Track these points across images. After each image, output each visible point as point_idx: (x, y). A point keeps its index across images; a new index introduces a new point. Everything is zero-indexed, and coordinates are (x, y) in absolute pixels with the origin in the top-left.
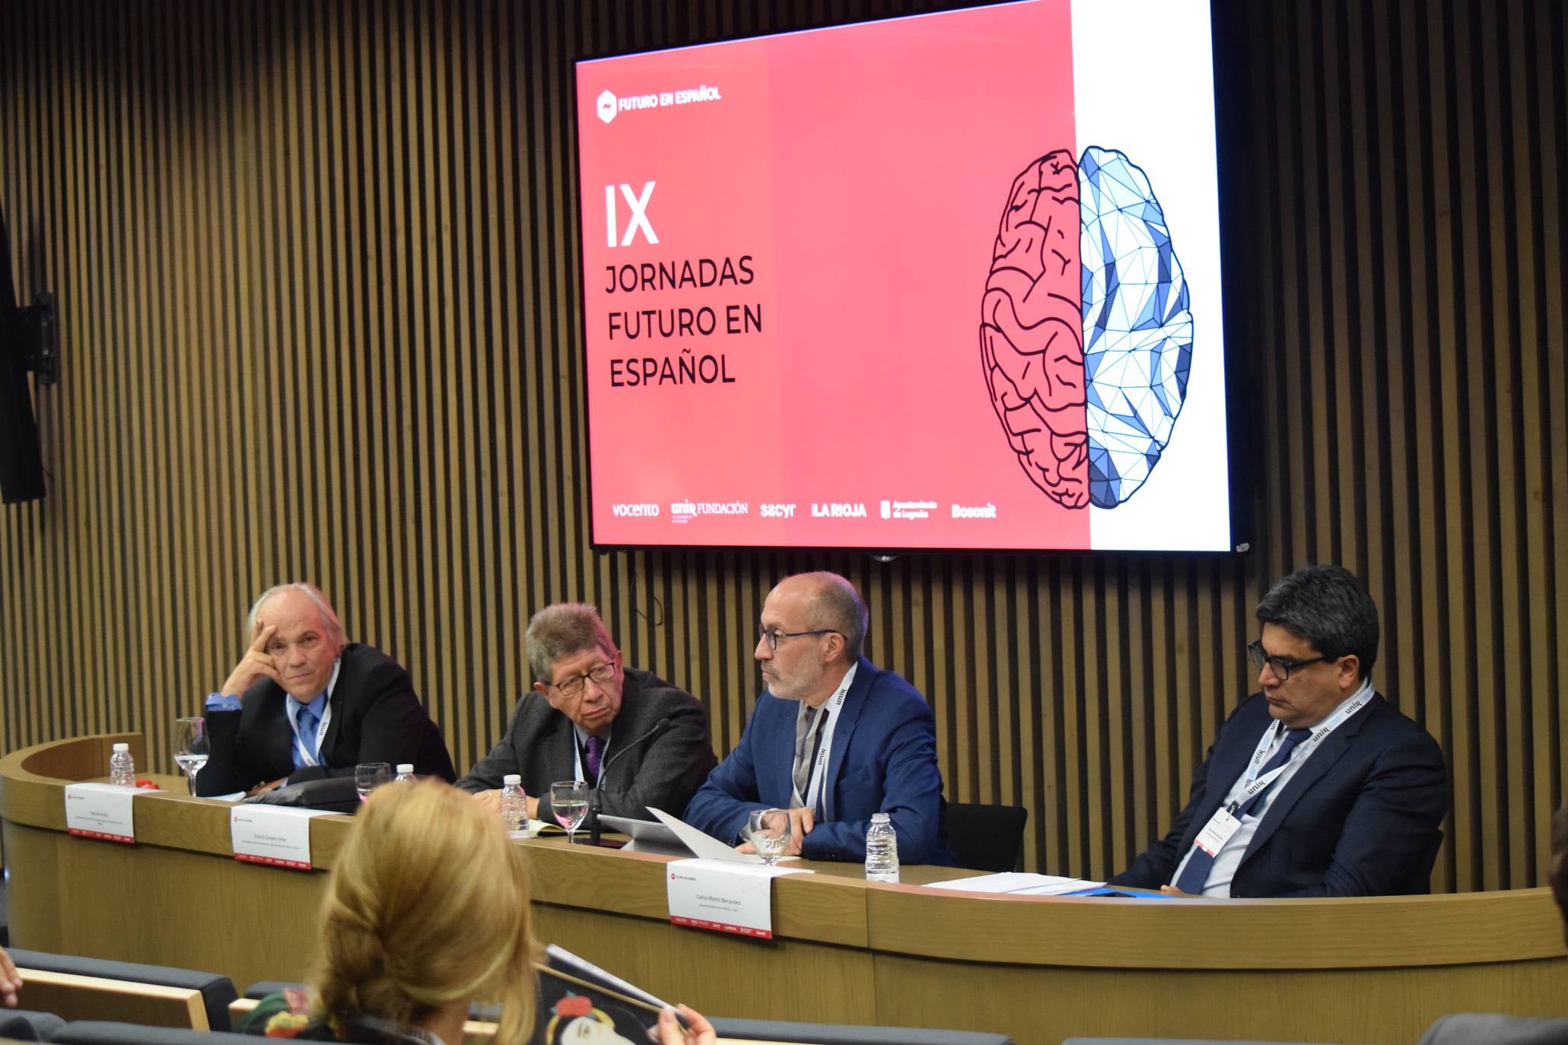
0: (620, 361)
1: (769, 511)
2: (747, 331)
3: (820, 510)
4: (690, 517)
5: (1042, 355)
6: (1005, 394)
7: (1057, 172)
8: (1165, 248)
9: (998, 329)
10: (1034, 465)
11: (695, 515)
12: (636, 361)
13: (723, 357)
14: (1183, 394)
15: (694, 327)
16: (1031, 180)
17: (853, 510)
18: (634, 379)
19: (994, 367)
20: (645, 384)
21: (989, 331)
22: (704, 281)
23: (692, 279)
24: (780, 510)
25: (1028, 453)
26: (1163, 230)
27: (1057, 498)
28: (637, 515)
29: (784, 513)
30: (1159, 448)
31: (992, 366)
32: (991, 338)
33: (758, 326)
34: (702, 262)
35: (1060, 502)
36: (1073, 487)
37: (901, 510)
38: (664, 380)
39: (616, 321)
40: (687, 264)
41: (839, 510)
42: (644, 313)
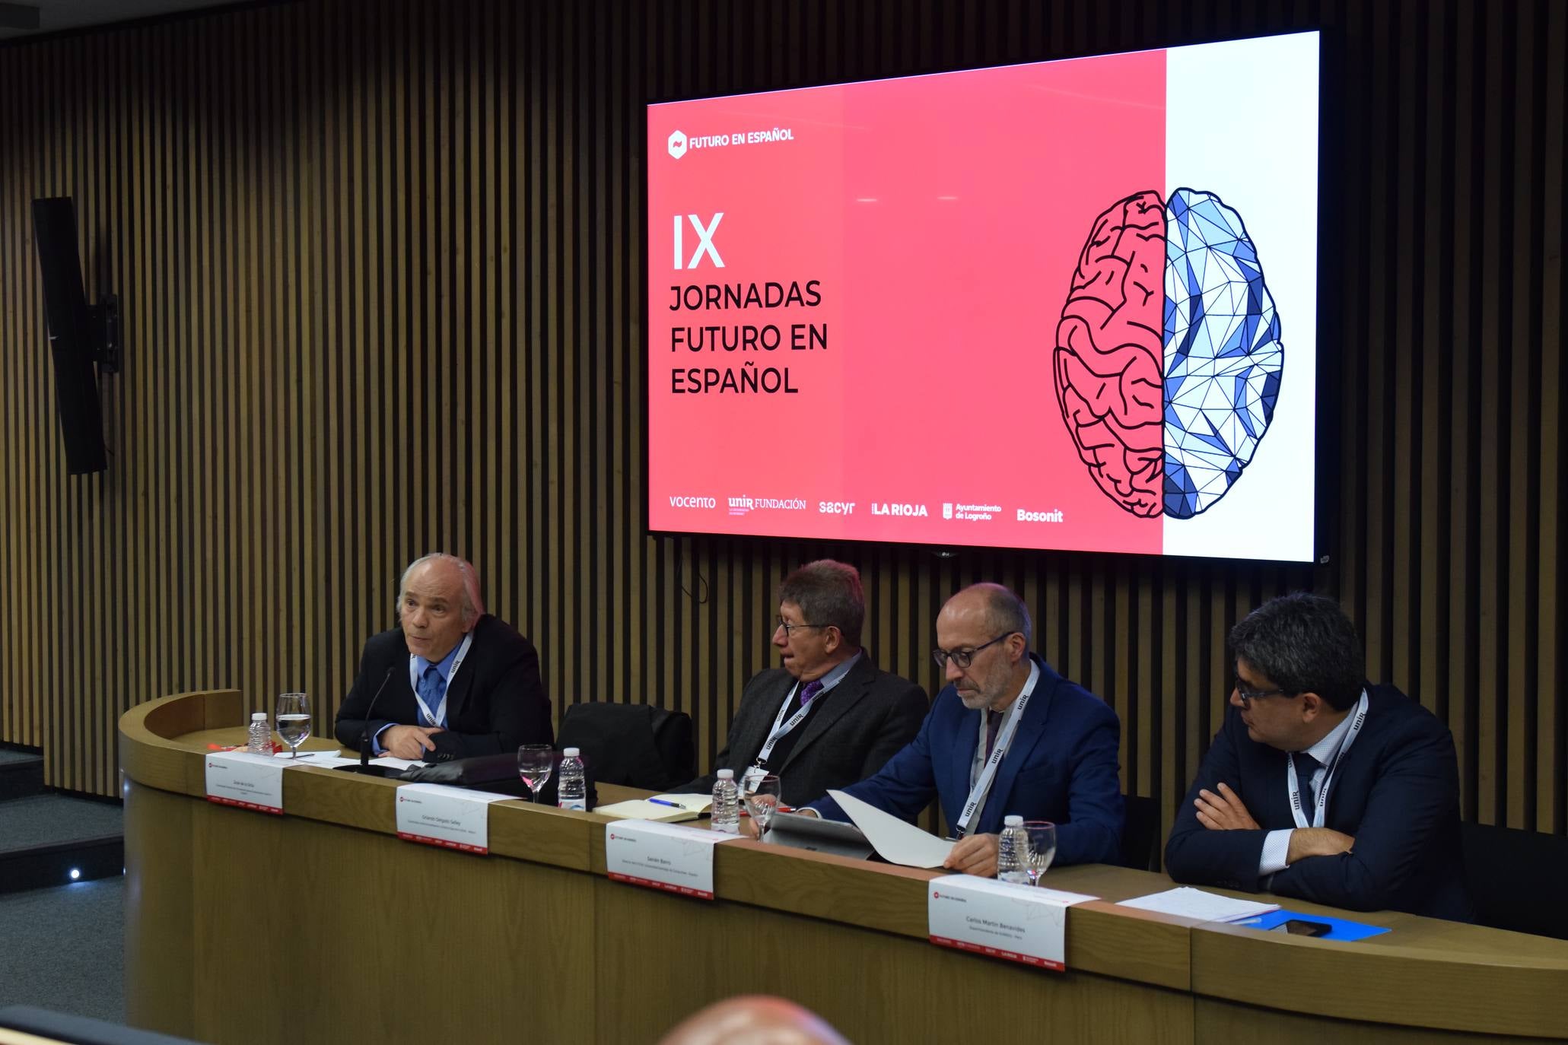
0: (682, 371)
1: (828, 508)
2: (811, 347)
3: (880, 509)
4: (747, 510)
5: (1118, 377)
6: (1078, 411)
7: (1143, 210)
8: (1256, 284)
9: (1073, 353)
10: (1105, 476)
11: (752, 508)
12: (698, 371)
13: (786, 370)
14: (1269, 417)
15: (758, 343)
16: (1115, 218)
17: (914, 510)
18: (695, 386)
19: (1067, 387)
20: (706, 391)
21: (1063, 355)
22: (770, 302)
23: (758, 300)
24: (838, 508)
25: (1099, 465)
26: (1255, 266)
27: (1129, 507)
28: (694, 506)
29: (843, 511)
30: (1240, 466)
31: (1065, 386)
32: (1065, 360)
33: (824, 344)
34: (768, 285)
35: (1132, 511)
36: (1146, 498)
37: (964, 512)
38: (726, 388)
39: (678, 335)
40: (753, 286)
41: (897, 509)
42: (707, 329)
